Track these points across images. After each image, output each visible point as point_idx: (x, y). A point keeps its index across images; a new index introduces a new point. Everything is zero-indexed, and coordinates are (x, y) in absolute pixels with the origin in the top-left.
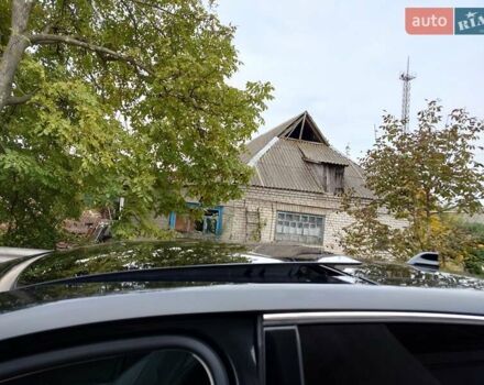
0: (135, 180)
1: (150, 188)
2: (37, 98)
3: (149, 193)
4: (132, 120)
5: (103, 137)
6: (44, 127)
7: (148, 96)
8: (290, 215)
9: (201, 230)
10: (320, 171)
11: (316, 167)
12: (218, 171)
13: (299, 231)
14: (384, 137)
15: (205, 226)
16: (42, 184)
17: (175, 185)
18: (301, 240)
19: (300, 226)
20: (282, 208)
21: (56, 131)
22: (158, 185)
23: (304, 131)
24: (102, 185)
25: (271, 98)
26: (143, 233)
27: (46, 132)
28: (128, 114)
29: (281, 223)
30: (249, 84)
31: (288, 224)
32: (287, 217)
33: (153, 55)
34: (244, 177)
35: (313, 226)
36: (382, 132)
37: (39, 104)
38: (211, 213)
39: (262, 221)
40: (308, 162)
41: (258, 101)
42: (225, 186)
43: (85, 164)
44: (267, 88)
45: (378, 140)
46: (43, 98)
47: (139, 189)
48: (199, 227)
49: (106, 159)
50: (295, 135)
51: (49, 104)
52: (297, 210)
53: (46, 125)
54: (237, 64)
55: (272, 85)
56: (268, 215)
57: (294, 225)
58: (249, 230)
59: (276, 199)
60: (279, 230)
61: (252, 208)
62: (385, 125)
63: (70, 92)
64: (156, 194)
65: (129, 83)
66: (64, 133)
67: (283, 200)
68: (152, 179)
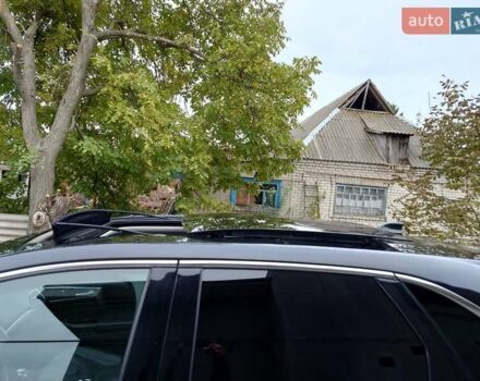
0: (193, 159)
1: (206, 166)
2: (105, 89)
3: (207, 170)
4: (192, 102)
5: (164, 121)
6: (112, 115)
7: (205, 78)
8: (350, 188)
9: (261, 203)
10: (382, 141)
11: (379, 137)
12: (271, 147)
13: (359, 203)
14: (443, 104)
15: (264, 200)
16: (115, 165)
17: (233, 162)
18: (361, 212)
19: (361, 198)
20: (342, 180)
21: (121, 118)
22: (215, 162)
23: (368, 100)
24: (163, 164)
25: (318, 72)
26: (202, 206)
27: (113, 120)
28: (189, 96)
29: (340, 196)
30: (295, 60)
31: (347, 197)
32: (346, 190)
33: (207, 38)
34: (295, 152)
35: (375, 199)
36: (442, 99)
37: (108, 94)
38: (266, 187)
39: (321, 194)
40: (370, 133)
41: (305, 76)
42: (278, 162)
43: (147, 147)
44: (314, 62)
45: (434, 108)
46: (111, 89)
47: (196, 167)
48: (259, 200)
49: (166, 141)
50: (357, 105)
51: (116, 94)
52: (357, 182)
53: (113, 113)
54: (284, 41)
55: (319, 59)
56: (327, 188)
57: (354, 197)
58: (307, 204)
59: (334, 172)
60: (339, 203)
61: (310, 181)
62: (444, 91)
63: (132, 82)
64: (213, 170)
65: (188, 67)
66: (128, 119)
67: (343, 173)
68: (209, 157)
